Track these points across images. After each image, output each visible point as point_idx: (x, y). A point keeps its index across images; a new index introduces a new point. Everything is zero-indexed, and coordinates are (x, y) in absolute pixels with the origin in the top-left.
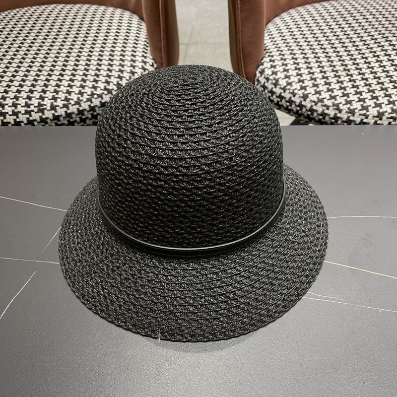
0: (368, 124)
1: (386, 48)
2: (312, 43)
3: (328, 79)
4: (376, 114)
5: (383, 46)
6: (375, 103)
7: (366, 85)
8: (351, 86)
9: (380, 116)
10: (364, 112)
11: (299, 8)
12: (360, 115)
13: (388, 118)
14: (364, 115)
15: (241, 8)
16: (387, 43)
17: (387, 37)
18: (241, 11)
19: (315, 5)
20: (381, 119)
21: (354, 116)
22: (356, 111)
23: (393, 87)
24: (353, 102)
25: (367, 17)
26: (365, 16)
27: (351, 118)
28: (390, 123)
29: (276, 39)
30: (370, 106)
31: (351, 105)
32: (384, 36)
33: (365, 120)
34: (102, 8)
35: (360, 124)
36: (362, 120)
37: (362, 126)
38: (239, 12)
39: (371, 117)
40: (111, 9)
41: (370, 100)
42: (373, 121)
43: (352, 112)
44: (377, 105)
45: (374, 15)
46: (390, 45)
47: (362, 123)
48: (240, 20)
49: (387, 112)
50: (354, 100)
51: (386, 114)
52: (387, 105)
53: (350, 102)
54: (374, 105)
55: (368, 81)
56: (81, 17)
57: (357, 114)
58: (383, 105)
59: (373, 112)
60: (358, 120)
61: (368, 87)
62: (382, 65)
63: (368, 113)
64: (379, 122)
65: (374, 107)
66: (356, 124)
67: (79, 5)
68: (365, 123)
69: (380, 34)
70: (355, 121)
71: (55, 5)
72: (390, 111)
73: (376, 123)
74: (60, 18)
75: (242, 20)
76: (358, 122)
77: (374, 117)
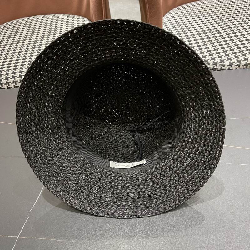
0: (225, 69)
1: (231, 26)
2: (189, 27)
3: (200, 47)
4: (229, 64)
5: (229, 26)
6: (228, 58)
7: (222, 48)
8: (214, 50)
9: (231, 65)
10: (222, 63)
11: (179, 7)
12: (220, 65)
13: (235, 66)
14: (222, 65)
15: (149, 11)
16: (231, 24)
17: (231, 20)
18: (149, 13)
19: (188, 4)
20: (232, 67)
21: (216, 66)
22: (217, 63)
23: (237, 48)
24: (216, 58)
25: (219, 9)
26: (217, 8)
27: (215, 67)
28: (237, 68)
29: (168, 26)
30: (225, 60)
31: (215, 60)
32: (229, 20)
33: (223, 68)
34: (66, 16)
35: (220, 70)
36: (221, 68)
37: (221, 71)
38: (148, 14)
39: (226, 66)
40: (71, 16)
41: (225, 56)
42: (227, 68)
43: (215, 64)
44: (229, 59)
45: (223, 8)
46: (233, 25)
47: (221, 69)
48: (149, 18)
49: (234, 62)
50: (216, 57)
51: (234, 63)
52: (234, 58)
53: (214, 59)
54: (227, 59)
55: (222, 46)
56: (55, 22)
57: (218, 65)
58: (232, 59)
59: (227, 63)
60: (219, 68)
61: (223, 49)
62: (229, 36)
63: (224, 64)
64: (231, 68)
65: (227, 60)
66: (218, 70)
67: (52, 15)
68: (223, 70)
69: (227, 19)
70: (217, 69)
71: (38, 16)
72: (236, 62)
73: (229, 69)
74: (43, 23)
75: (150, 18)
76: (219, 69)
77: (228, 65)
